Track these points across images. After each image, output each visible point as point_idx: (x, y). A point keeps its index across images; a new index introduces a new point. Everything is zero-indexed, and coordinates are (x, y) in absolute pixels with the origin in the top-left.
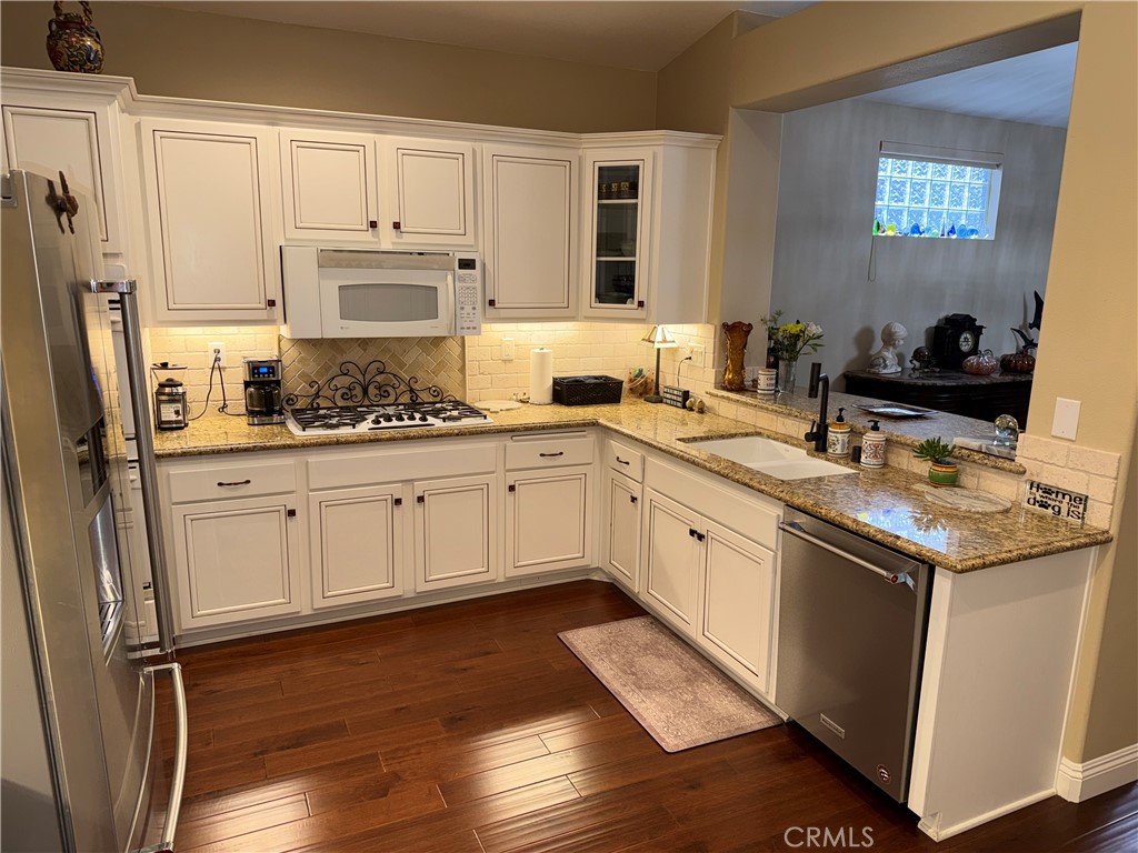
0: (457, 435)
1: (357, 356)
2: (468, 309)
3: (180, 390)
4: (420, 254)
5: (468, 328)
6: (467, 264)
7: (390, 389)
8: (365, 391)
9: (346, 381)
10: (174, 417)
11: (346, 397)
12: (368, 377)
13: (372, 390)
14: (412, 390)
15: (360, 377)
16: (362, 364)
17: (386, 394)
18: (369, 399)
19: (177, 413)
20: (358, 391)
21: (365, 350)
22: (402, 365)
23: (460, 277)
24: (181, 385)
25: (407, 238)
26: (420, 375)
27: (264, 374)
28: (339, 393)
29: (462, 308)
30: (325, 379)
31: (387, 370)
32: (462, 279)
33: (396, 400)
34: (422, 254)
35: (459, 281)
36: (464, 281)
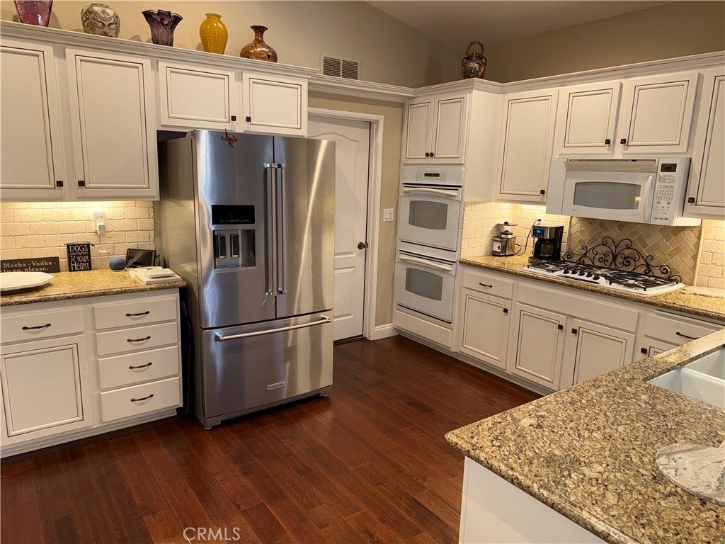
0: (606, 294)
1: (615, 234)
2: (663, 203)
3: (510, 236)
4: (633, 160)
5: (661, 219)
6: (669, 168)
7: (632, 261)
8: (615, 258)
9: (605, 249)
10: (497, 250)
11: (601, 260)
12: (619, 249)
13: (619, 260)
14: (648, 265)
15: (613, 248)
16: (617, 240)
17: (627, 264)
18: (615, 264)
19: (499, 247)
20: (611, 257)
21: (621, 230)
22: (645, 245)
23: (661, 178)
24: (511, 234)
25: (631, 150)
26: (657, 255)
27: (538, 234)
28: (597, 257)
29: (659, 203)
30: (592, 246)
31: (634, 247)
32: (662, 180)
33: (634, 269)
34: (636, 160)
35: (660, 181)
36: (664, 181)
